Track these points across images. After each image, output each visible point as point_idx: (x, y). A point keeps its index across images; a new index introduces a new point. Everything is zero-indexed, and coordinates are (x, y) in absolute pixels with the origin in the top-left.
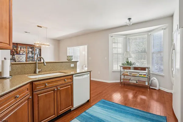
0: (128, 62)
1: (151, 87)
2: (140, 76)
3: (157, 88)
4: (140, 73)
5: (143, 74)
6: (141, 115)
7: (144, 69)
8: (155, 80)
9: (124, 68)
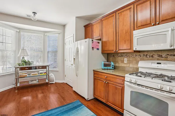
0: (25, 62)
1: (50, 83)
2: (40, 75)
3: (54, 82)
4: (40, 72)
5: (43, 72)
6: (67, 109)
7: (44, 67)
8: (52, 75)
9: (22, 69)
